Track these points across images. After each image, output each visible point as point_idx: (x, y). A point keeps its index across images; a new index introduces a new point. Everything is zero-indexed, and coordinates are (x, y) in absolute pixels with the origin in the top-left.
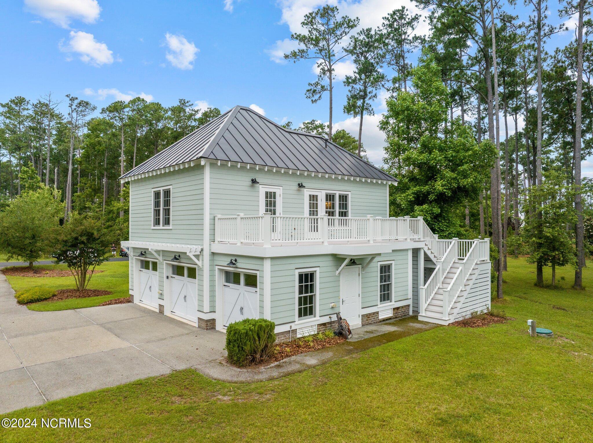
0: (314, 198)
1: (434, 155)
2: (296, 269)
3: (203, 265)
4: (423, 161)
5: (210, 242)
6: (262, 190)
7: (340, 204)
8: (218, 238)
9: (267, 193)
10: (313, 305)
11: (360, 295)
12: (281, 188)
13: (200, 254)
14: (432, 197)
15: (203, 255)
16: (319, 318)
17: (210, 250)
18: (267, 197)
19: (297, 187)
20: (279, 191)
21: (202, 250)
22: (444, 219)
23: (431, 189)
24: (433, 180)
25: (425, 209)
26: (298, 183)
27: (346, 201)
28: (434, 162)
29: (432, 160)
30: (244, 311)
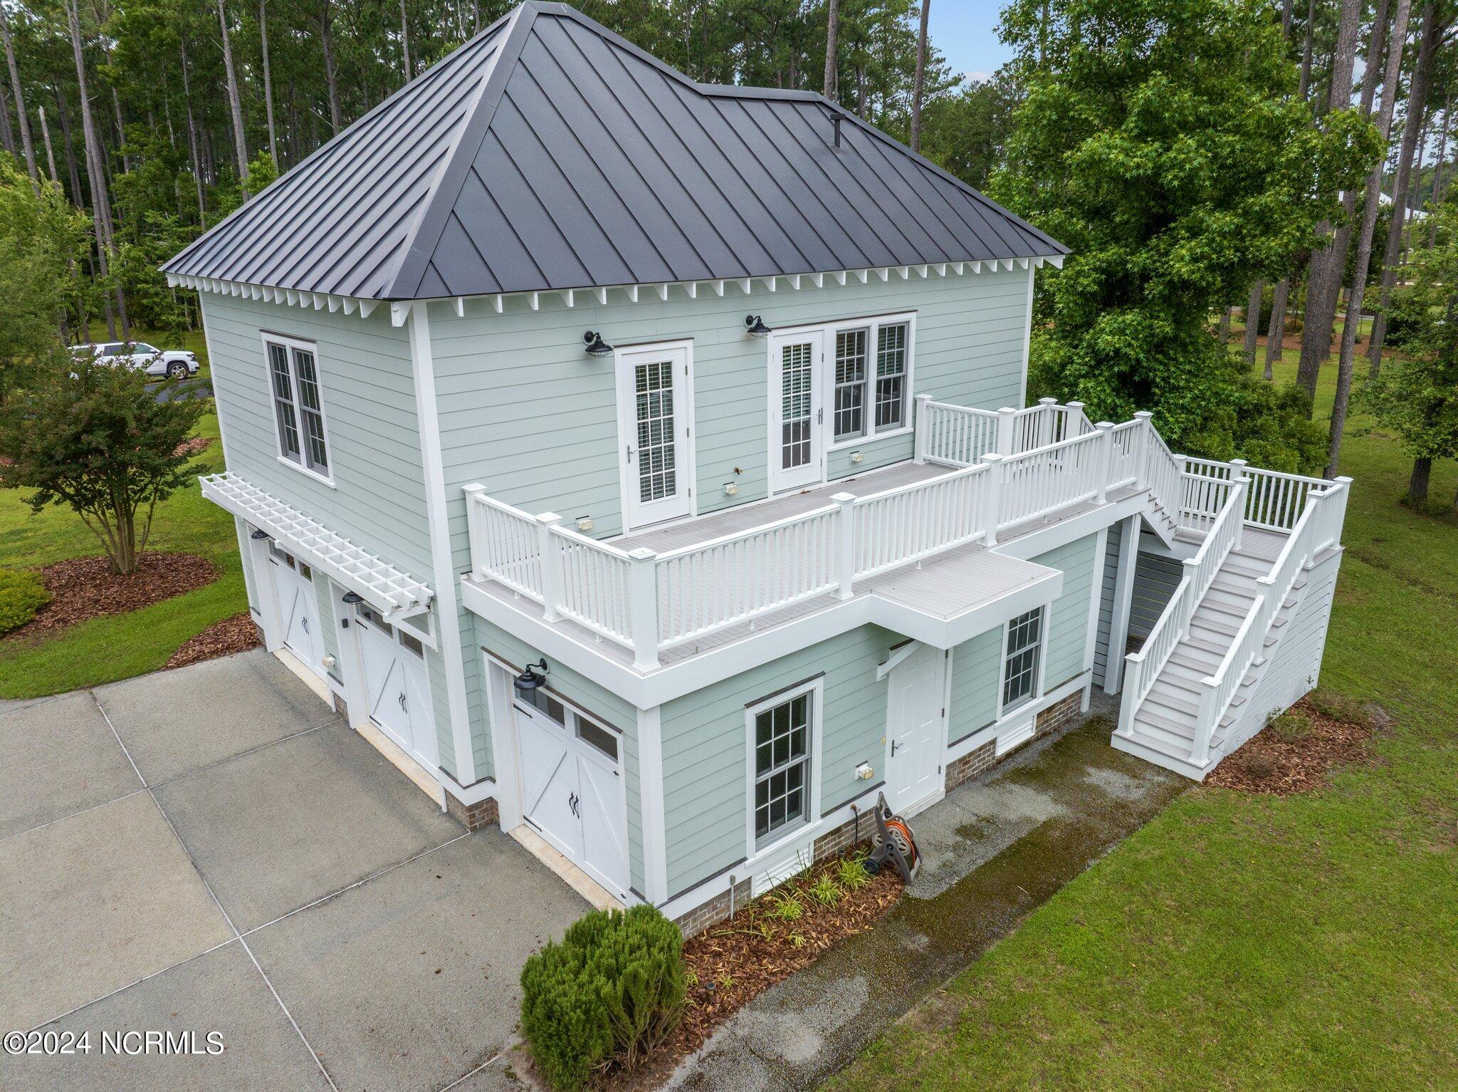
0: (798, 356)
1: (1180, 151)
2: (748, 705)
3: (440, 646)
4: (1141, 171)
5: (456, 578)
6: (624, 365)
7: (881, 357)
8: (483, 567)
9: (640, 370)
10: (803, 786)
11: (947, 713)
12: (689, 344)
13: (426, 610)
14: (1153, 289)
15: (437, 616)
16: (820, 821)
17: (459, 600)
18: (641, 386)
19: (741, 331)
20: (680, 357)
21: (433, 599)
22: (1185, 351)
23: (1155, 262)
24: (1165, 233)
25: (1130, 325)
26: (745, 315)
27: (901, 344)
28: (1175, 177)
29: (1173, 167)
30: (583, 805)
